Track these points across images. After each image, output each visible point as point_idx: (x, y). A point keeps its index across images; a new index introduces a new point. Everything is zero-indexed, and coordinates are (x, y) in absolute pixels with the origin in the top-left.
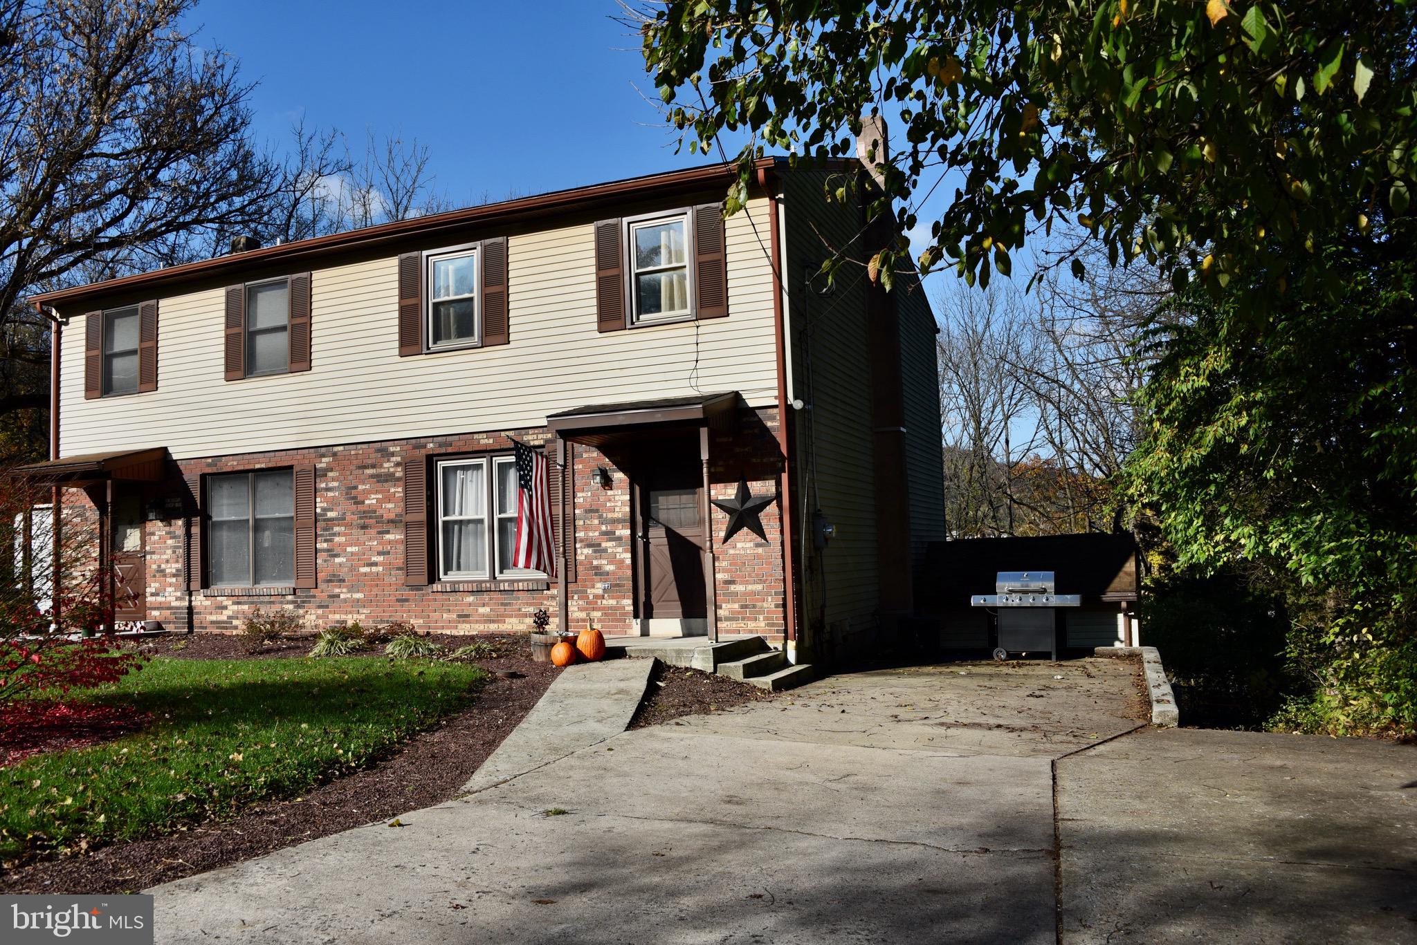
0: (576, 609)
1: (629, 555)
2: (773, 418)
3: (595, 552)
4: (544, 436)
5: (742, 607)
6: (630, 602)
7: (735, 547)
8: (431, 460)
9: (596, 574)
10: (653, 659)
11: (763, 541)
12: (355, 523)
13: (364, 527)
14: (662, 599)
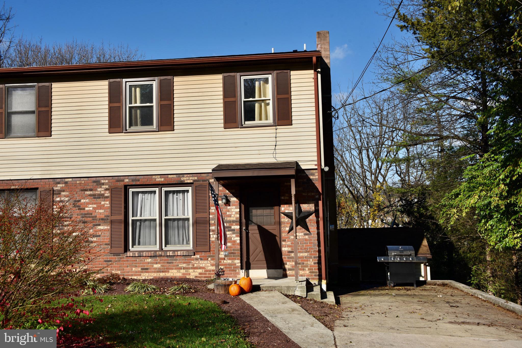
0: (210, 265)
1: (239, 238)
2: (313, 175)
4: (193, 178)
6: (239, 261)
8: (126, 188)
11: (308, 232)
14: (255, 260)
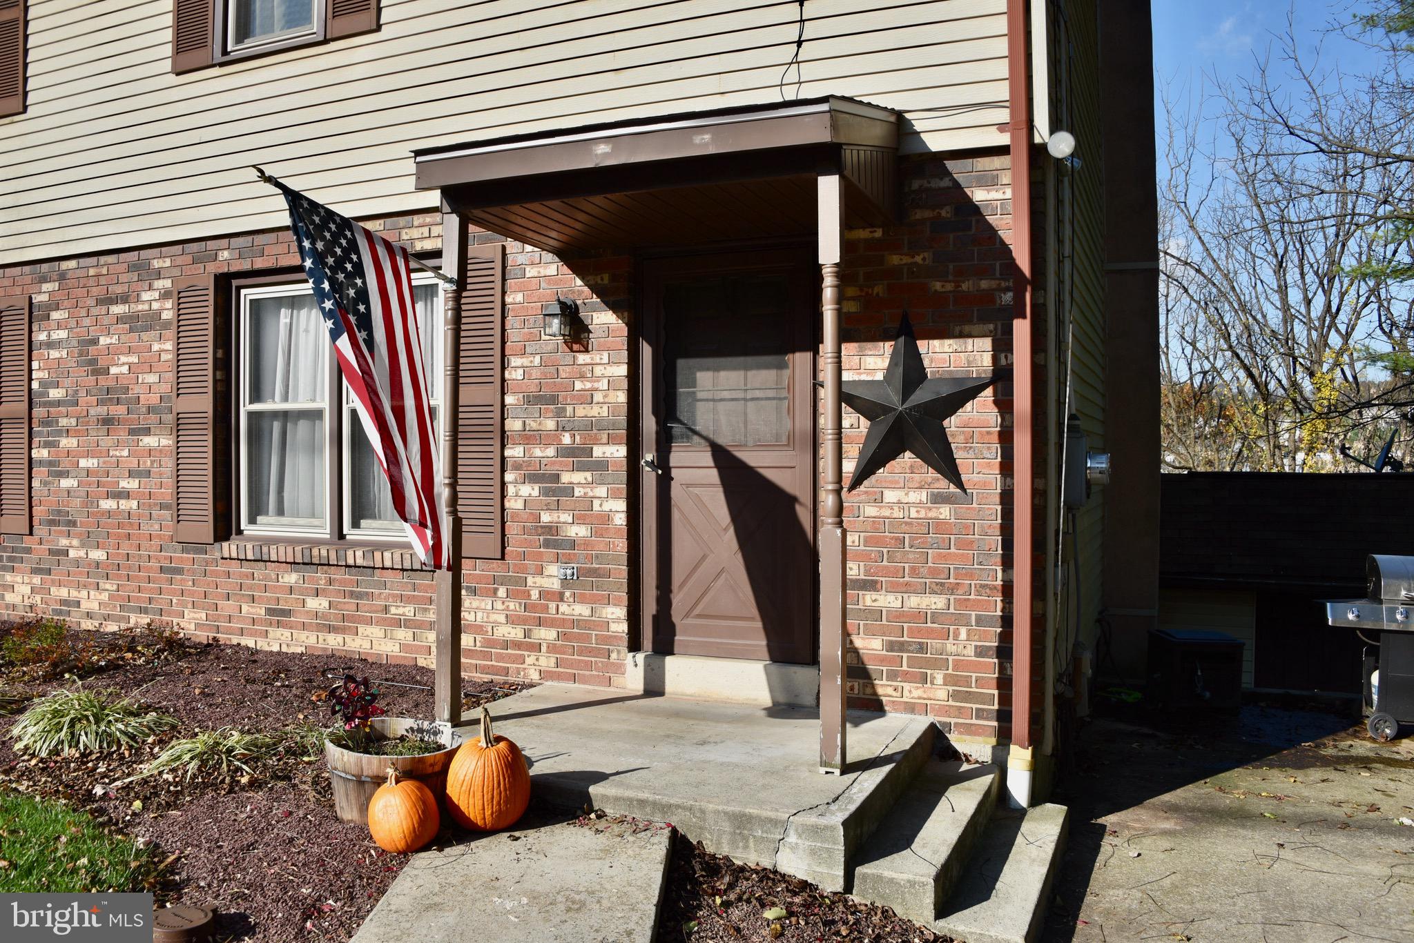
1: (621, 505)
3: (545, 492)
5: (891, 647)
6: (621, 612)
7: (879, 500)
9: (547, 544)
10: (667, 832)
11: (953, 489)
12: (92, 412)
13: (107, 421)
14: (697, 611)
